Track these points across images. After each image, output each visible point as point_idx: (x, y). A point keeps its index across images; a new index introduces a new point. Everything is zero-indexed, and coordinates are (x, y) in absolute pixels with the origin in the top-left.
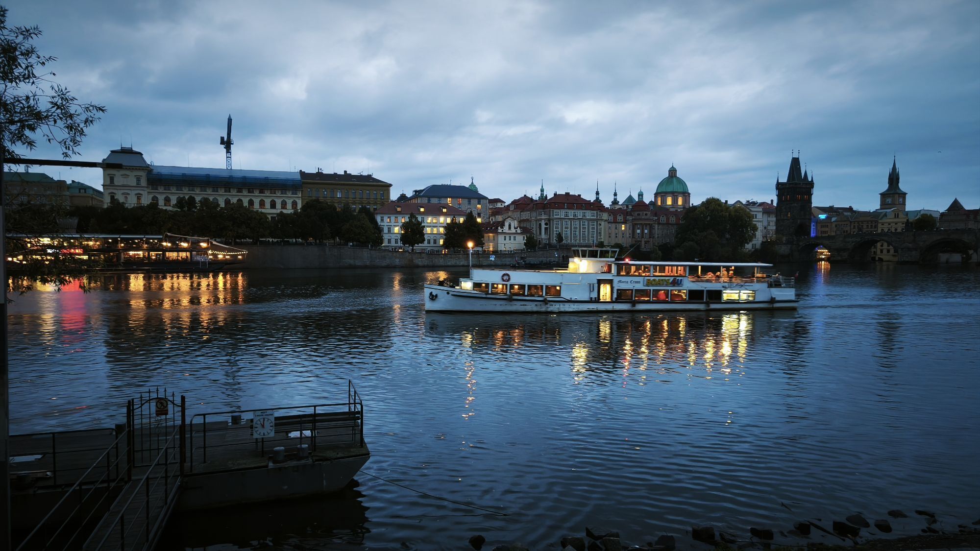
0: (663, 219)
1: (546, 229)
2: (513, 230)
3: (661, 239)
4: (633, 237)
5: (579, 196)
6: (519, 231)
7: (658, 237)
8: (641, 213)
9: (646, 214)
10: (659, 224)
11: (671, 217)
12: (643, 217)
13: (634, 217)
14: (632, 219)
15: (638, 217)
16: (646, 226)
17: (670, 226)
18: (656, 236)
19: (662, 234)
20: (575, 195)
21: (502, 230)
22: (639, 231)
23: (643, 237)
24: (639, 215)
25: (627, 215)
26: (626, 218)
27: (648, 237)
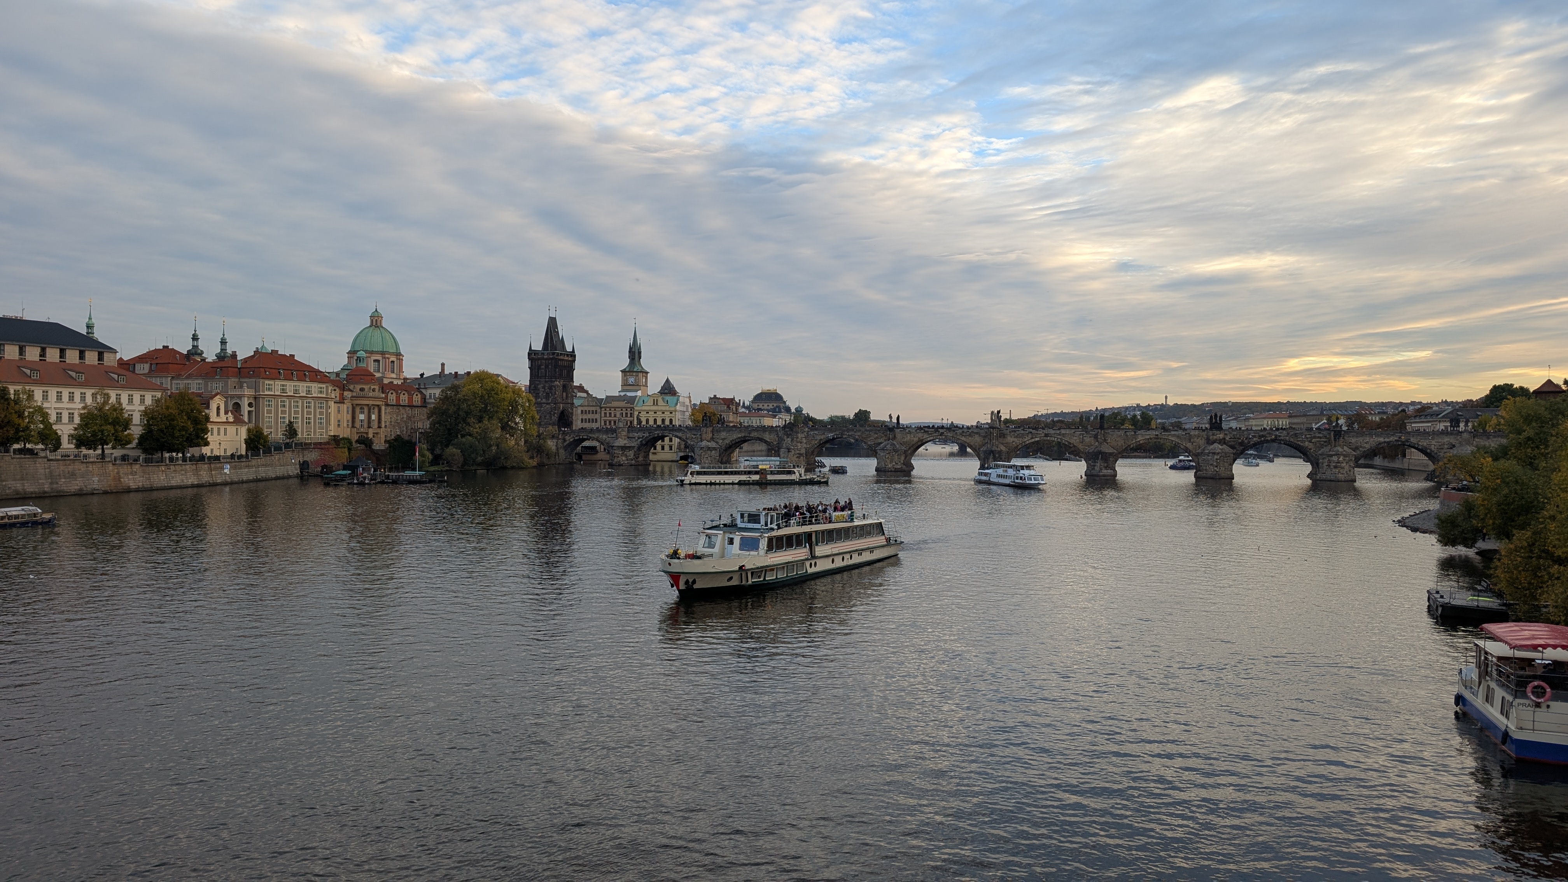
0: (392, 398)
1: (249, 412)
2: (223, 418)
3: (390, 429)
4: (353, 427)
5: (292, 356)
6: (231, 419)
7: (386, 426)
8: (366, 387)
9: (373, 390)
10: (387, 405)
11: (402, 395)
12: (371, 394)
13: (354, 394)
14: (352, 397)
15: (362, 394)
16: (374, 408)
17: (401, 408)
18: (384, 425)
19: (391, 422)
20: (285, 355)
21: (209, 418)
22: (362, 417)
23: (369, 427)
24: (362, 389)
25: (344, 390)
26: (343, 394)
27: (376, 426)
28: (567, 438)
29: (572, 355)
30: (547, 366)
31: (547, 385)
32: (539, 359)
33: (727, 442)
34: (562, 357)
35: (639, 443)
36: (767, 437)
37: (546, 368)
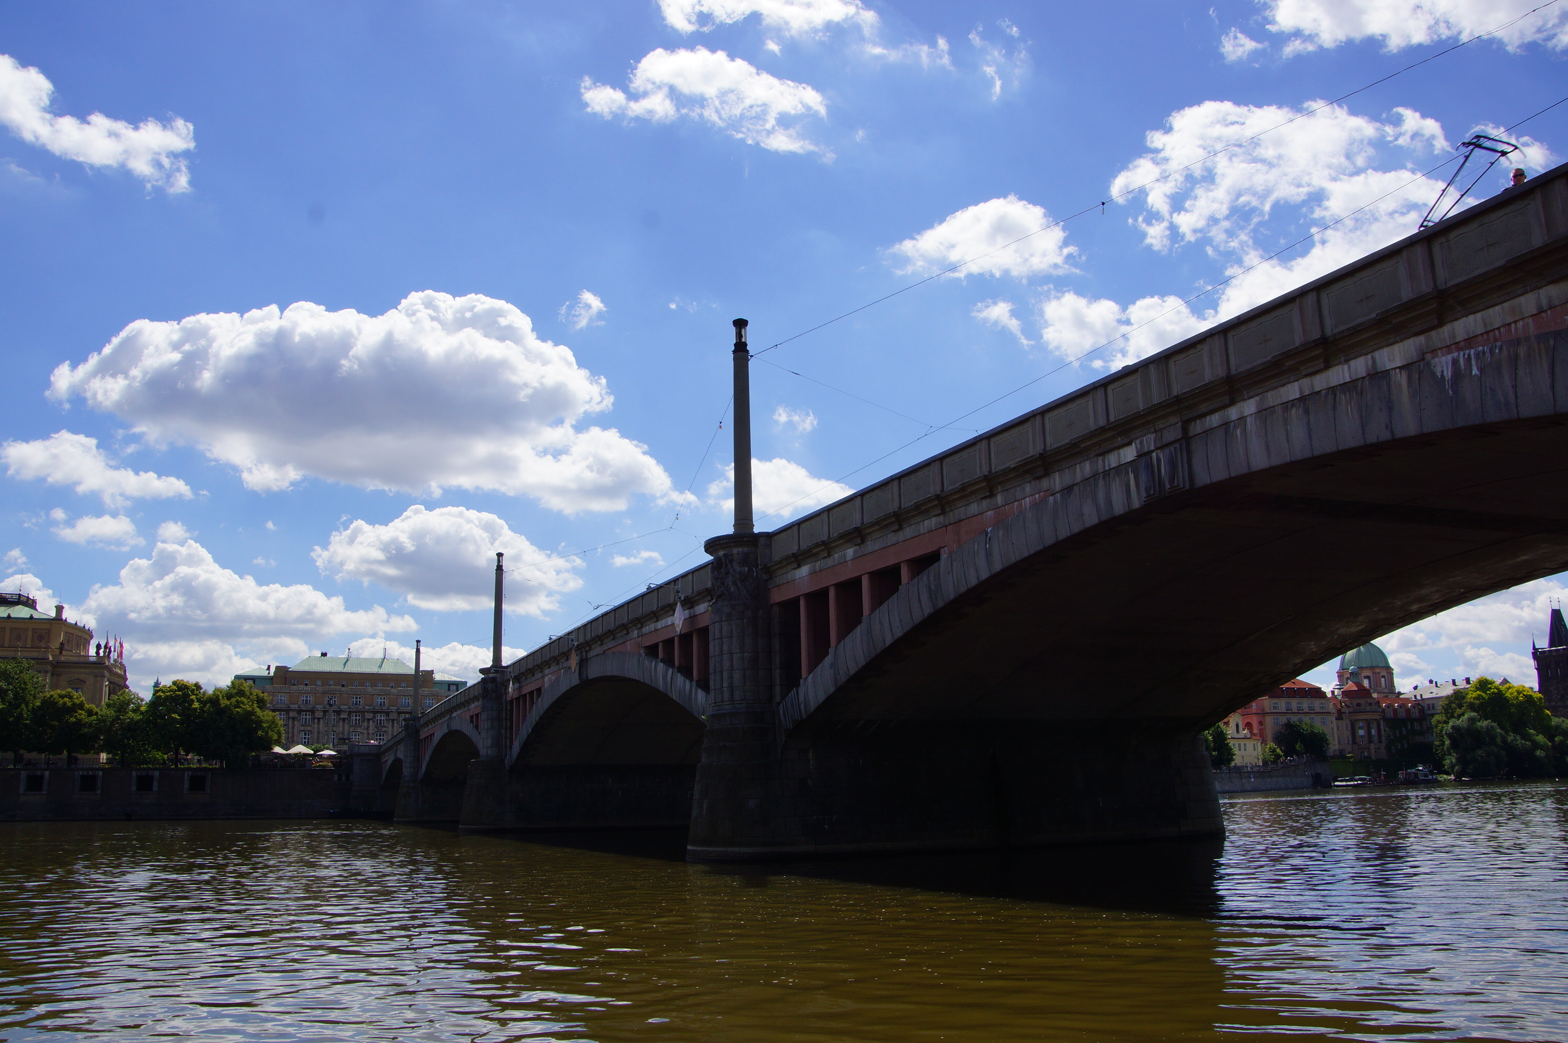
7: (1386, 741)
8: (1362, 702)
9: (1371, 704)
12: (1368, 709)
13: (1351, 710)
14: (1350, 713)
16: (1373, 723)
22: (1361, 732)
23: (1370, 742)
25: (1342, 707)
26: (1340, 710)
27: (1377, 741)
31: (1560, 686)
32: (1546, 658)
37: (1556, 667)
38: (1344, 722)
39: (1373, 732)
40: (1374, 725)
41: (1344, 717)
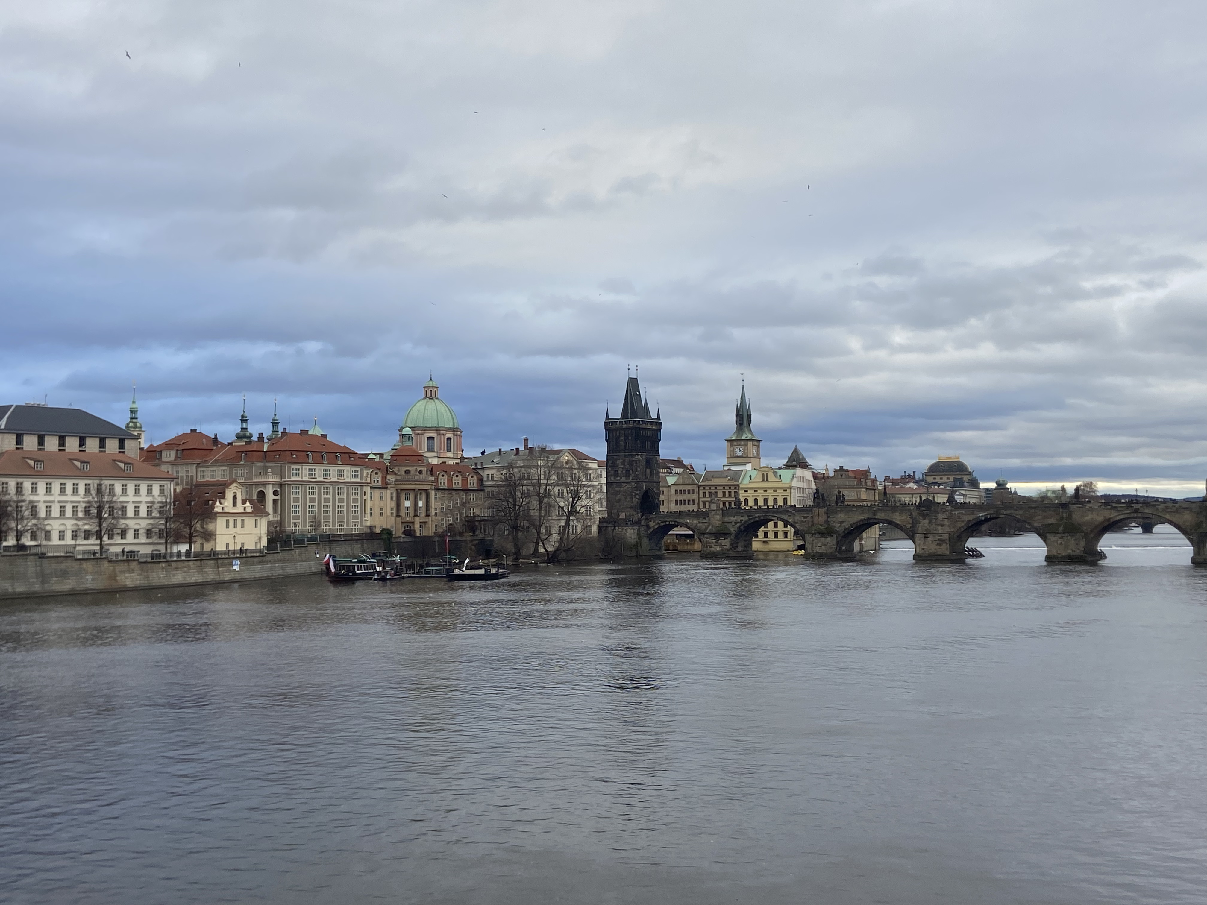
1: (275, 501)
2: (240, 508)
3: (440, 518)
4: (398, 516)
5: (324, 436)
6: (249, 510)
7: (435, 515)
8: (412, 469)
9: (420, 472)
10: (437, 489)
11: (454, 478)
12: (417, 478)
13: (399, 478)
14: (396, 481)
15: (407, 477)
16: (421, 494)
17: (454, 493)
18: (433, 513)
19: (442, 509)
20: (316, 436)
21: (223, 508)
22: (407, 504)
24: (407, 472)
25: (387, 473)
26: (386, 478)
27: (423, 514)
28: (651, 524)
29: (658, 423)
30: (626, 437)
31: (627, 460)
32: (616, 429)
33: (846, 525)
34: (644, 426)
35: (736, 529)
36: (897, 518)
37: (625, 440)
38: (388, 491)
39: (420, 504)
40: (424, 496)
41: (389, 486)
